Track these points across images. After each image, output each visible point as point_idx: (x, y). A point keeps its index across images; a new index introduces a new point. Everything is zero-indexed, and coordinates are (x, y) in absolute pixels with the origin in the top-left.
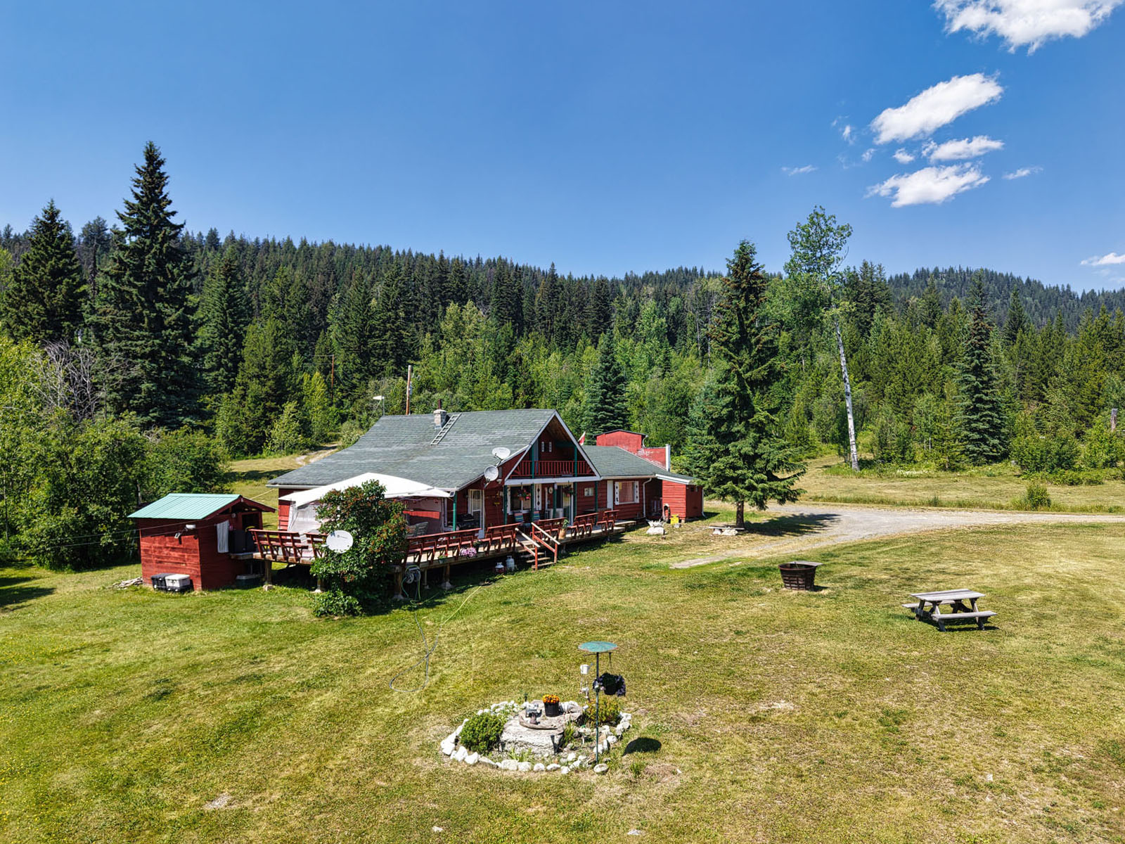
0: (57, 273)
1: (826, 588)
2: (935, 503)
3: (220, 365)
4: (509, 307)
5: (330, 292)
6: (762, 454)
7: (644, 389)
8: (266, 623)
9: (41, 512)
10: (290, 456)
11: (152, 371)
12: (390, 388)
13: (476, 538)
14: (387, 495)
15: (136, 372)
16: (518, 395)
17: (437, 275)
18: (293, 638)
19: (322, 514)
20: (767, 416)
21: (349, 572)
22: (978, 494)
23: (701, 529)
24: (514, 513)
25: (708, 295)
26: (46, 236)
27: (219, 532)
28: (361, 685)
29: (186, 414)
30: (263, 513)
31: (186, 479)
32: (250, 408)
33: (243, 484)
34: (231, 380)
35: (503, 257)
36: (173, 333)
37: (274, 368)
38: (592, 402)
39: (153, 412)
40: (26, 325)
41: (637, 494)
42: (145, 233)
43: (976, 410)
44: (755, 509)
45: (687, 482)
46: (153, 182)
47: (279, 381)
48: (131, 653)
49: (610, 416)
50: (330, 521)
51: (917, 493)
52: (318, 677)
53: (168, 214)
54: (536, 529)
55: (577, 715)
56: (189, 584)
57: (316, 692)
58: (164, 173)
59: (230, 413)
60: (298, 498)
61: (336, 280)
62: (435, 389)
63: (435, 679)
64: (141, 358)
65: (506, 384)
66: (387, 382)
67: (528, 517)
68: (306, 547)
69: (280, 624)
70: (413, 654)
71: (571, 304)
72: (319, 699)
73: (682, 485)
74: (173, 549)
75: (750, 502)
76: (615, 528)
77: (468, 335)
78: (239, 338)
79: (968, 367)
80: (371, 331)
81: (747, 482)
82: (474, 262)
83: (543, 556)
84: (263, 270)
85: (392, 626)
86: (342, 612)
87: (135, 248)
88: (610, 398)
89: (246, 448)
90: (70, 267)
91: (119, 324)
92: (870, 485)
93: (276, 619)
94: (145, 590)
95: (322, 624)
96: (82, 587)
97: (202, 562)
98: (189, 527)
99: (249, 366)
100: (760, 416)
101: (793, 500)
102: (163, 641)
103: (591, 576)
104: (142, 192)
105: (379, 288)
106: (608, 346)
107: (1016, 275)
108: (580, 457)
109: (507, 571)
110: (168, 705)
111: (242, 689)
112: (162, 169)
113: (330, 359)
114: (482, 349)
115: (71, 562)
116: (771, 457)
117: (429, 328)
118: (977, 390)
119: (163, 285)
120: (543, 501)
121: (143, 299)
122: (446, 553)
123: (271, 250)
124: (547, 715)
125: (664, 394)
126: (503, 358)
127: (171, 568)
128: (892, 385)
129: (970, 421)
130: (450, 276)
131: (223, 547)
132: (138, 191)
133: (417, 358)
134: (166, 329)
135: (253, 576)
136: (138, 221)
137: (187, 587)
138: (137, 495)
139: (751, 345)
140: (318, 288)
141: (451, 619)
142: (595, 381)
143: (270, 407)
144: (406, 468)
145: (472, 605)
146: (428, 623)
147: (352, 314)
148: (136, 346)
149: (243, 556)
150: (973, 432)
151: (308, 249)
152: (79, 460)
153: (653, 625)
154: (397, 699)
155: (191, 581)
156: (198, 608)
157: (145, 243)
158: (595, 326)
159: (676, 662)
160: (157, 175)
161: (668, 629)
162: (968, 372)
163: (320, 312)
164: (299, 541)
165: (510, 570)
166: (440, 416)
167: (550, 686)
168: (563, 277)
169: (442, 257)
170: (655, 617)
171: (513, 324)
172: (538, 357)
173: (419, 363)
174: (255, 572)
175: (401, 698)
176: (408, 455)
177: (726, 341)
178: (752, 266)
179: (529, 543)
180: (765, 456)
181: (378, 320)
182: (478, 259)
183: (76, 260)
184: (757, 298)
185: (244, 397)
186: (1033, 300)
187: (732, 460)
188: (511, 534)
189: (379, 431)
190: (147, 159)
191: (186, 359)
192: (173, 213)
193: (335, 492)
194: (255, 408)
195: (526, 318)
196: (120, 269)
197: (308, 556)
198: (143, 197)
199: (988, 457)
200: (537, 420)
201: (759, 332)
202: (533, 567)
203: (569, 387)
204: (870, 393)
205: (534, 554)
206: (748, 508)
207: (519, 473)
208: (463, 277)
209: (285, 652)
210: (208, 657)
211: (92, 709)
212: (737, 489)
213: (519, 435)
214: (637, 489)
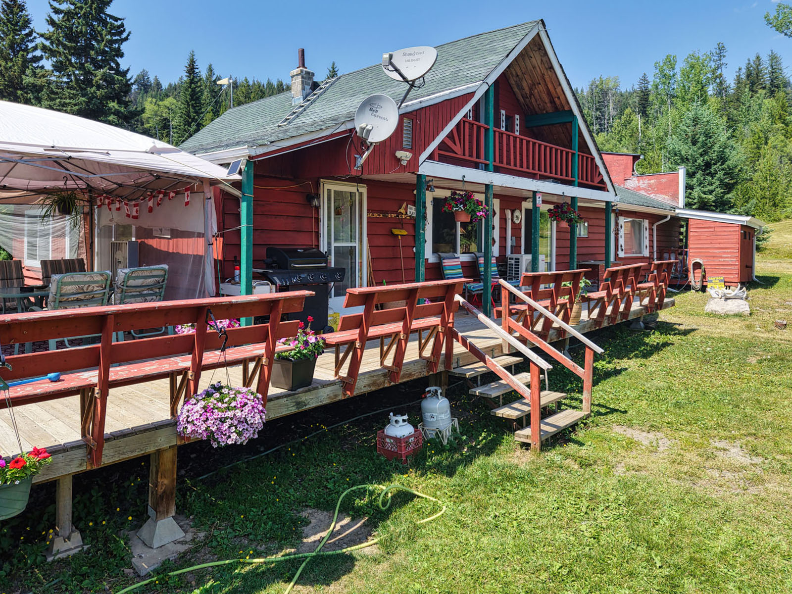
24: (440, 258)
41: (647, 242)
45: (744, 220)
67: (474, 271)
73: (732, 226)
120: (503, 237)
202: (521, 435)
207: (457, 147)
214: (647, 234)
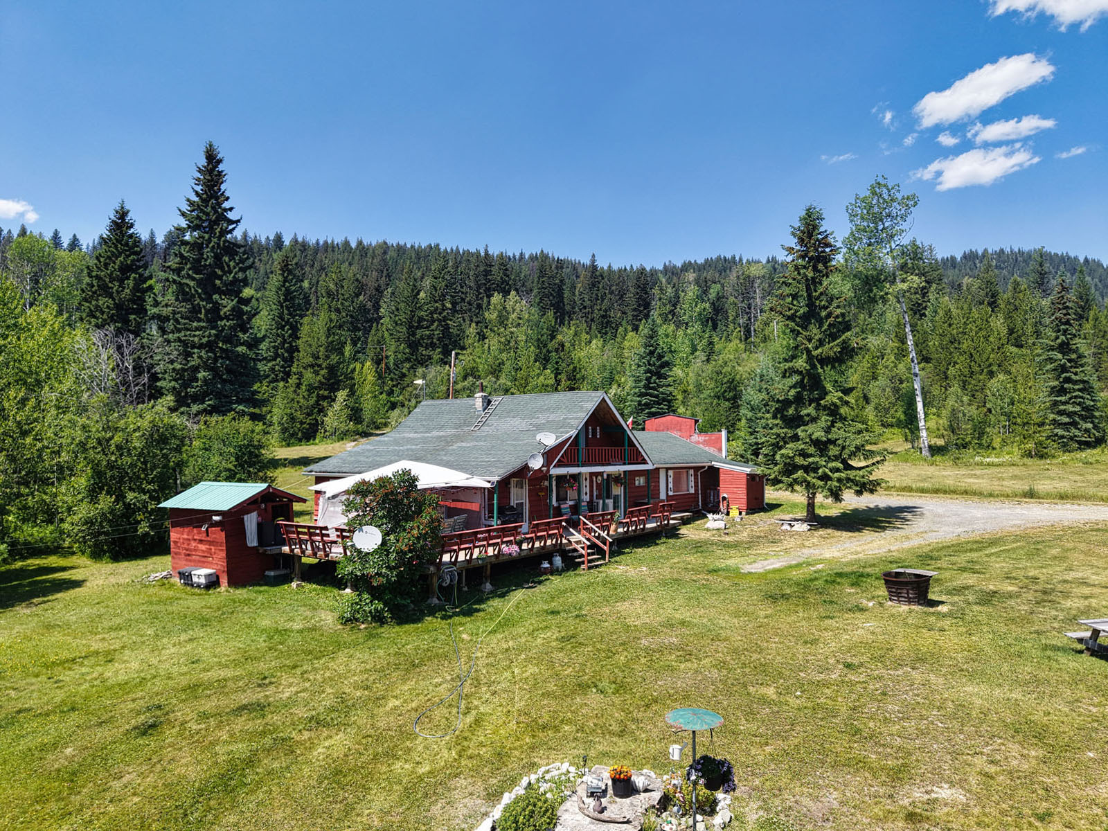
0: (125, 270)
1: (942, 603)
2: (1031, 494)
3: (276, 355)
4: (551, 298)
5: (383, 287)
6: (837, 440)
7: (687, 374)
8: (285, 630)
9: (82, 501)
10: (341, 442)
11: (208, 360)
12: (436, 376)
13: (519, 533)
14: (421, 485)
15: (194, 361)
16: (560, 381)
17: (482, 269)
18: (311, 653)
19: (349, 506)
20: (841, 397)
21: (377, 574)
22: (1079, 484)
23: (765, 522)
24: (560, 504)
25: (750, 280)
26: (116, 234)
27: (246, 524)
28: (379, 724)
29: (239, 402)
30: (294, 504)
31: (230, 466)
32: (304, 397)
33: (292, 470)
34: (287, 369)
35: (545, 251)
36: (228, 324)
37: (327, 357)
38: (635, 387)
39: (209, 400)
40: (97, 318)
41: (692, 484)
42: (204, 228)
43: (1062, 391)
44: (830, 500)
45: (748, 470)
46: (212, 180)
47: (332, 369)
48: (135, 665)
49: (654, 401)
50: (358, 515)
51: (1005, 483)
52: (332, 709)
53: (226, 210)
54: (586, 524)
55: (657, 796)
56: (215, 579)
57: (325, 733)
58: (222, 171)
59: (285, 402)
60: (330, 488)
61: (388, 276)
62: (479, 376)
63: (469, 719)
64: (198, 348)
65: (548, 371)
66: (433, 371)
67: (575, 509)
68: (335, 542)
69: (301, 631)
70: (445, 681)
71: (612, 292)
72: (327, 744)
73: (742, 474)
74: (201, 541)
75: (824, 494)
76: (671, 522)
77: (512, 324)
78: (295, 330)
79: (1052, 344)
80: (419, 322)
81: (820, 471)
82: (517, 257)
83: (593, 554)
84: (323, 269)
85: (424, 639)
86: (370, 619)
87: (195, 243)
88: (655, 383)
89: (300, 434)
90: (138, 264)
91: (179, 315)
92: (945, 472)
93: (297, 626)
94: (173, 585)
95: (346, 635)
96: (113, 580)
97: (229, 557)
98: (216, 518)
99: (304, 357)
100: (834, 397)
101: (872, 491)
102: (172, 650)
103: (649, 580)
104: (202, 190)
105: (427, 282)
106: (652, 330)
107: (1072, 255)
108: (631, 444)
109: (553, 571)
110: (151, 743)
111: (241, 723)
112: (221, 168)
113: (382, 349)
114: (524, 338)
115: (110, 551)
116: (848, 443)
117: (475, 319)
118: (1064, 369)
119: (220, 278)
120: (591, 491)
121: (200, 291)
122: (486, 552)
123: (330, 250)
124: (616, 795)
125: (712, 379)
126: (545, 345)
127: (199, 561)
128: (957, 366)
129: (1055, 404)
130: (495, 269)
131: (252, 541)
132: (199, 188)
133: (463, 348)
134: (222, 319)
135: (282, 572)
136: (198, 217)
137: (213, 583)
138: (176, 483)
139: (822, 319)
140: (372, 284)
141: (490, 632)
142: (639, 366)
143: (323, 396)
144: (445, 455)
145: (515, 613)
146: (464, 636)
147: (402, 306)
148: (194, 336)
149: (271, 550)
150: (1061, 415)
151: (364, 248)
152: (119, 447)
153: (735, 651)
154: (420, 748)
155: (218, 577)
156: (219, 609)
157: (203, 237)
158: (635, 313)
159: (776, 709)
160: (216, 173)
161: (755, 656)
162: (1053, 350)
163: (374, 306)
164: (328, 536)
165: (557, 570)
166: (481, 400)
167: (614, 739)
168: (602, 268)
169: (486, 251)
170: (737, 639)
171: (555, 313)
172: (580, 344)
173: (465, 352)
174: (285, 567)
175: (426, 748)
176: (448, 441)
177: (792, 314)
178: (819, 234)
179: (577, 539)
180: (839, 442)
181: (426, 311)
182: (521, 254)
183: (143, 257)
184: (826, 268)
185: (298, 385)
186: (1093, 279)
187: (803, 446)
188: (558, 529)
189: (420, 416)
190: (207, 158)
191: (241, 349)
192: (231, 209)
193: (364, 482)
194: (309, 396)
195: (568, 308)
196: (180, 264)
197: (336, 552)
198: (203, 194)
199: (1080, 442)
200: (584, 403)
201: (830, 304)
202: (583, 566)
203: (611, 373)
204: (930, 375)
205: (583, 552)
206: (819, 498)
207: (565, 461)
208: (507, 270)
209: (298, 671)
210: (214, 674)
211: (65, 746)
212: (809, 479)
213: (565, 419)
214: (692, 478)
